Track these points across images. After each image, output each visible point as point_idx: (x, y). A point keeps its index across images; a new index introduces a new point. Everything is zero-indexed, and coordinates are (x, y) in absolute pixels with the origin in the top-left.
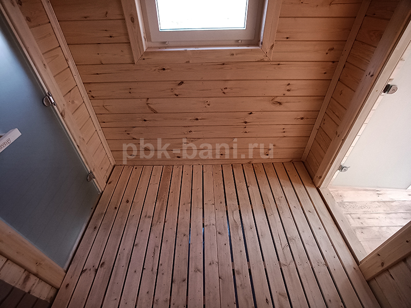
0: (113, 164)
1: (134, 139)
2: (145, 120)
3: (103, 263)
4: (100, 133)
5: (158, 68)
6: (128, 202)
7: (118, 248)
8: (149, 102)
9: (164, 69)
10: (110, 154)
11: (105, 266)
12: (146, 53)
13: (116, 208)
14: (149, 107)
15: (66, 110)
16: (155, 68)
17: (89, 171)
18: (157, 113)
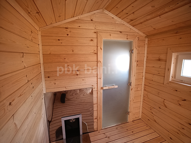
0: (140, 118)
1: (152, 113)
2: (160, 108)
3: (109, 138)
4: (142, 103)
5: (174, 89)
6: (133, 132)
7: (116, 139)
8: (164, 101)
9: (177, 91)
10: (141, 113)
11: (109, 139)
12: (170, 82)
13: (127, 130)
14: (164, 103)
15: (133, 89)
16: (172, 89)
17: (129, 111)
18: (167, 108)
